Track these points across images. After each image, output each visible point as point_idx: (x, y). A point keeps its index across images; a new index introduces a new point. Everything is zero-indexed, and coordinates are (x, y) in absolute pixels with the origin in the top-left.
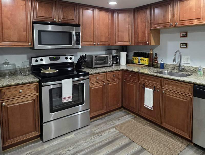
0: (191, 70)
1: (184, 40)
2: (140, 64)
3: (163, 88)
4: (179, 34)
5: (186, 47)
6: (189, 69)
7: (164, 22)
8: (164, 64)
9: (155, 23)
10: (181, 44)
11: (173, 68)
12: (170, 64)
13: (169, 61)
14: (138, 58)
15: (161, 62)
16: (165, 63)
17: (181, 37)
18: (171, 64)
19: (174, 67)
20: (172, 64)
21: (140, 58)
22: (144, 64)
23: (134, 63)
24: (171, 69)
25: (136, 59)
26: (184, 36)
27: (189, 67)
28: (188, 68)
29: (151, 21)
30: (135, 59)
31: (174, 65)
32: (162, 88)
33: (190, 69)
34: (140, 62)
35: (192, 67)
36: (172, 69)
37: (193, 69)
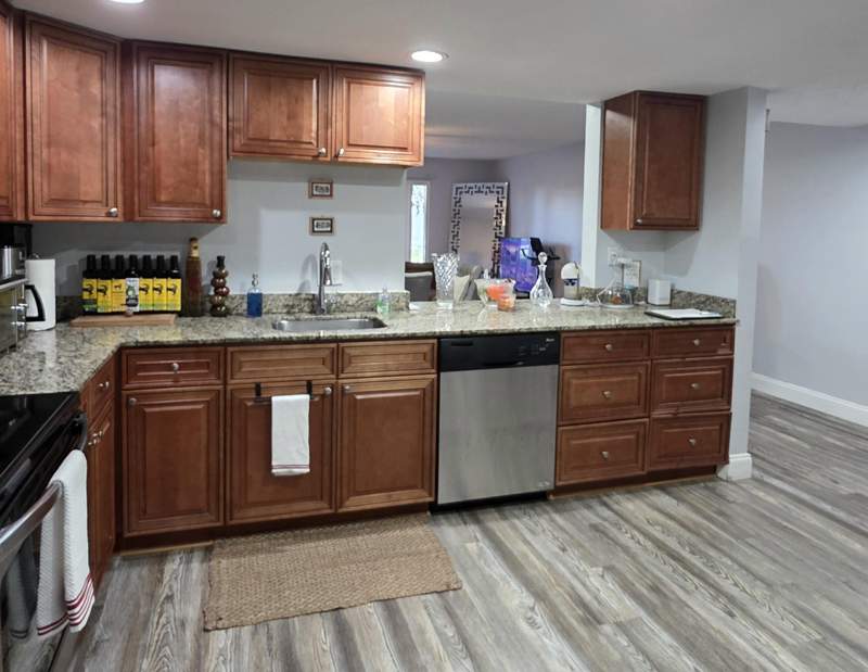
0: (350, 303)
1: (322, 208)
2: (137, 309)
3: (343, 376)
4: (304, 186)
5: (331, 231)
6: (343, 302)
7: (292, 139)
8: (259, 296)
9: (251, 136)
10: (314, 220)
11: (287, 305)
12: (275, 293)
13: (279, 283)
14: (125, 283)
15: (253, 291)
16: (264, 293)
17: (312, 195)
18: (279, 295)
19: (291, 303)
20: (284, 295)
21: (137, 282)
22: (165, 309)
23: (94, 313)
24: (279, 311)
25: (109, 292)
26: (322, 196)
27: (342, 296)
28: (339, 299)
29: (230, 124)
30: (104, 291)
31: (290, 295)
32: (338, 379)
33: (346, 302)
34: (139, 302)
35: (352, 295)
36: (285, 311)
37: (355, 299)
